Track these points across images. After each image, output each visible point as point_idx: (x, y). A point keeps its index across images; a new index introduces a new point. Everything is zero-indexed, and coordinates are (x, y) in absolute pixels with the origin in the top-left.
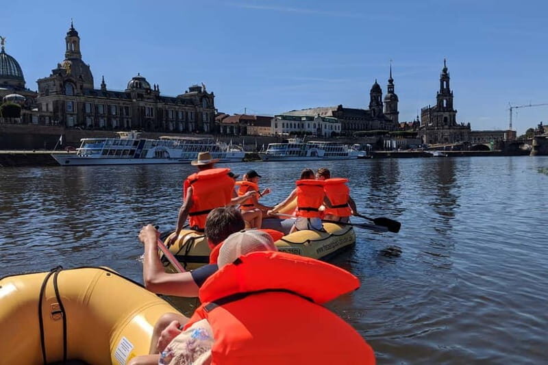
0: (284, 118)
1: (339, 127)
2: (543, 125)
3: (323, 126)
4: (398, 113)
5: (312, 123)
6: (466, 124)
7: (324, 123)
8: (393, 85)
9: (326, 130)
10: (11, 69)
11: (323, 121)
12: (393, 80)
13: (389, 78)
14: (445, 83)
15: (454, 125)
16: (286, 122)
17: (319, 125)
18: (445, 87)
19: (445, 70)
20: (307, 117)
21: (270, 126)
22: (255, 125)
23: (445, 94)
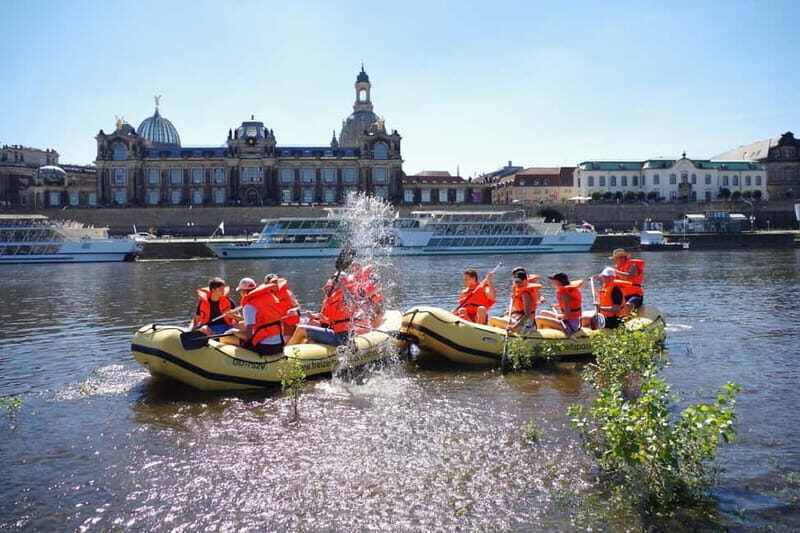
0: (593, 166)
1: (758, 179)
3: (700, 180)
5: (664, 175)
9: (707, 188)
10: (164, 135)
11: (700, 167)
16: (596, 175)
17: (686, 177)
20: (651, 162)
21: (572, 184)
22: (526, 185)
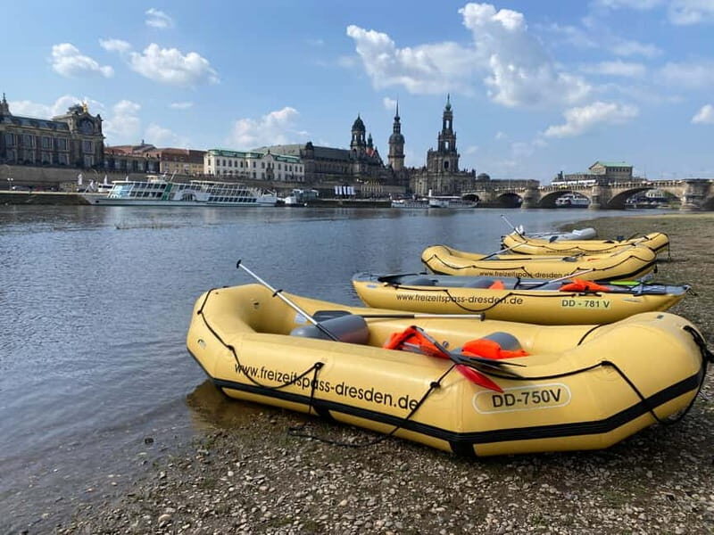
0: (219, 153)
1: (301, 168)
2: (563, 175)
3: (276, 167)
4: (404, 156)
5: (259, 163)
6: (470, 171)
7: (276, 164)
8: (399, 124)
9: (279, 172)
11: (276, 159)
12: (399, 119)
13: (395, 115)
14: (448, 122)
15: (456, 172)
16: (221, 159)
17: (269, 165)
18: (447, 126)
19: (448, 108)
20: (253, 154)
21: (202, 163)
22: (169, 160)
23: (447, 135)
